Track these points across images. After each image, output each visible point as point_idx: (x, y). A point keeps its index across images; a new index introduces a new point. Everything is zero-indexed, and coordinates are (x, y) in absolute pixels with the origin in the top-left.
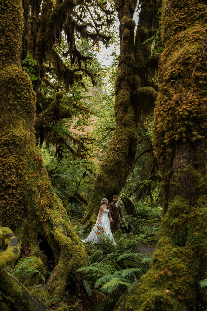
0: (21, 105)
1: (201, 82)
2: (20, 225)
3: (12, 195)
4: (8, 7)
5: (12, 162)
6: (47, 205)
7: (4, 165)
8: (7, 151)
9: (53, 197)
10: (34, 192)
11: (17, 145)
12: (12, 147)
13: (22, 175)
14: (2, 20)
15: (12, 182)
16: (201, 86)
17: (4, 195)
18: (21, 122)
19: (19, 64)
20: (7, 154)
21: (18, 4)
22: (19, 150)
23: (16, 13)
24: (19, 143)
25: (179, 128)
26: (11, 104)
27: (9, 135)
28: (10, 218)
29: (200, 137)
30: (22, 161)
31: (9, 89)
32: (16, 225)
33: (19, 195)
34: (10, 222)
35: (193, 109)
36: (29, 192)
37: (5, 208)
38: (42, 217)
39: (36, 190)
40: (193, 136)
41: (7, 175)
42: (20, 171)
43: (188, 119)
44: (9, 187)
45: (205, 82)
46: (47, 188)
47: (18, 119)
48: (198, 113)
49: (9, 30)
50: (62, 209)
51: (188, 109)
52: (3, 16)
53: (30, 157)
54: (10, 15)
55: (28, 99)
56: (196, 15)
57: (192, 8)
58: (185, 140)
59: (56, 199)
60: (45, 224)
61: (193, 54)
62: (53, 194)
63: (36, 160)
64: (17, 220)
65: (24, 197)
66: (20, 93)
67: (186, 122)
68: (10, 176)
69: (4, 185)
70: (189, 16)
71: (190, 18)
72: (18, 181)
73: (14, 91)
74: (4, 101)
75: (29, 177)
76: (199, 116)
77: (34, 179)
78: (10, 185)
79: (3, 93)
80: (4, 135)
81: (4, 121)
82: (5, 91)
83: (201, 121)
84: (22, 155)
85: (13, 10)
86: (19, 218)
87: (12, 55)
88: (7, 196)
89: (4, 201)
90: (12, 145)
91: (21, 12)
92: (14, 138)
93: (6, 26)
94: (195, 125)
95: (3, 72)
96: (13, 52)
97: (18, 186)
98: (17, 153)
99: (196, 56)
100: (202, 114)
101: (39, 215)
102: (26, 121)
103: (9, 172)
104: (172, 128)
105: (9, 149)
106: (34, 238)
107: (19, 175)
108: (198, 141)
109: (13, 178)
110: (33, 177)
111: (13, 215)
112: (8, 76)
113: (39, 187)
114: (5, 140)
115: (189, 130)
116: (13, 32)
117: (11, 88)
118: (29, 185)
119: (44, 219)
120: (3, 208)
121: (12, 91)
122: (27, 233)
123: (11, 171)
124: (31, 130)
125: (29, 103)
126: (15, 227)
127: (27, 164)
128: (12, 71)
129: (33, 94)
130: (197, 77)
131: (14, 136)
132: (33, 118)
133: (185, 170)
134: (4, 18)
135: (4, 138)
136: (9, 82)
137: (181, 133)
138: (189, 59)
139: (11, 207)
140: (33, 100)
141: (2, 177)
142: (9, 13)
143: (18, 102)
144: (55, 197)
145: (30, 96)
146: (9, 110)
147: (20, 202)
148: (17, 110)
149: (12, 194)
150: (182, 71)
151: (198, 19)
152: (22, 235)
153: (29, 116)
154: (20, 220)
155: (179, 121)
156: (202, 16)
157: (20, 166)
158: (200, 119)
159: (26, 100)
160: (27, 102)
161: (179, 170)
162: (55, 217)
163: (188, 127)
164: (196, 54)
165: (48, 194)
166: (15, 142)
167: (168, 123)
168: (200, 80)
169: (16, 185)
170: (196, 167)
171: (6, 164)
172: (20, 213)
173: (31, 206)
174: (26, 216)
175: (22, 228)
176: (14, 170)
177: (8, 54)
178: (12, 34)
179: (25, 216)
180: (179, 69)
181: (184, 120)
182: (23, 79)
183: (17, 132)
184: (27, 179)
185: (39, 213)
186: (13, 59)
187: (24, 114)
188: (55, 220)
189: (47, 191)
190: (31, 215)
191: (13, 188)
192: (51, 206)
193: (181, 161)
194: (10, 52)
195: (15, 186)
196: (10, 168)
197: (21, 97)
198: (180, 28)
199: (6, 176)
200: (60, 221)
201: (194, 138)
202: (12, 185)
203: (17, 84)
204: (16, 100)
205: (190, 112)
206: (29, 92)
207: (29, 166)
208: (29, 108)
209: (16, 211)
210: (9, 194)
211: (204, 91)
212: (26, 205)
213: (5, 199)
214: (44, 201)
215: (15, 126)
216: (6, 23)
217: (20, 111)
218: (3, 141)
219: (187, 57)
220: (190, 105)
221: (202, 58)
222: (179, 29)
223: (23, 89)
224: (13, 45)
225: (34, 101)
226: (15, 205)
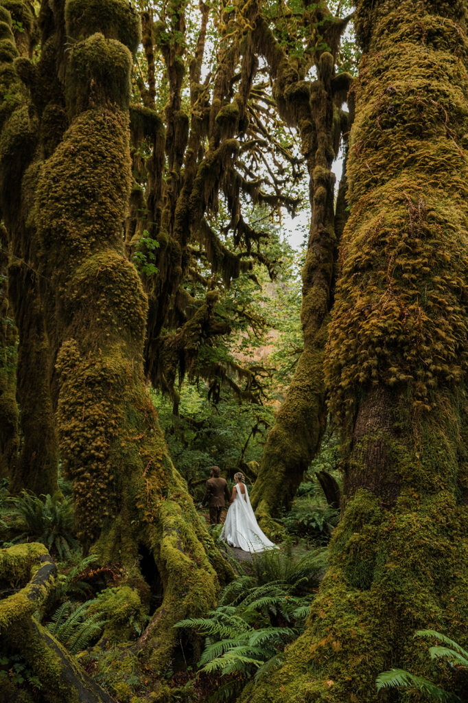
0: (119, 316)
1: (406, 276)
2: (108, 527)
3: (97, 473)
4: (104, 157)
5: (99, 415)
6: (158, 492)
7: (85, 419)
8: (90, 396)
9: (171, 475)
10: (135, 468)
11: (109, 384)
12: (100, 388)
13: (115, 437)
14: (93, 177)
15: (98, 449)
16: (407, 284)
17: (83, 472)
18: (118, 346)
19: (120, 249)
20: (91, 400)
21: (121, 151)
22: (112, 394)
23: (117, 166)
24: (112, 381)
25: (366, 359)
26: (103, 315)
27: (96, 367)
28: (92, 514)
29: (403, 377)
30: (116, 412)
31: (99, 289)
32: (102, 526)
33: (109, 472)
34: (91, 520)
35: (390, 325)
36: (127, 467)
37: (84, 496)
38: (147, 513)
39: (140, 463)
40: (391, 374)
41: (90, 436)
42: (111, 430)
43: (380, 343)
44: (92, 457)
45: (413, 276)
46: (159, 461)
47: (114, 340)
48: (399, 333)
49: (105, 194)
50: (185, 499)
51: (381, 325)
52: (96, 171)
53: (131, 406)
54: (107, 170)
55: (130, 306)
56: (402, 158)
57: (397, 148)
58: (376, 382)
59: (177, 479)
60: (151, 525)
61: (392, 225)
62: (170, 471)
63: (142, 410)
64: (104, 517)
65: (118, 476)
66: (119, 296)
67: (378, 349)
68: (94, 439)
69: (83, 454)
70: (390, 161)
71: (391, 165)
72: (107, 448)
73: (109, 293)
74: (90, 310)
75: (127, 440)
76: (401, 337)
77: (138, 444)
78: (93, 454)
79: (90, 297)
80: (88, 368)
81: (89, 344)
82: (94, 294)
83: (406, 348)
84: (118, 402)
85: (112, 162)
86: (107, 513)
87: (109, 235)
88: (87, 475)
89: (83, 483)
90: (100, 385)
91: (126, 164)
92: (103, 373)
93: (100, 187)
94: (394, 354)
95: (91, 262)
96: (110, 229)
97: (107, 456)
98: (108, 399)
99: (397, 231)
100: (405, 333)
101: (141, 509)
102: (128, 343)
103: (93, 432)
104: (354, 360)
105: (95, 392)
106: (131, 552)
107: (111, 437)
108: (400, 385)
109: (99, 443)
110: (135, 441)
111: (98, 508)
112: (100, 269)
113: (145, 458)
114: (88, 376)
115: (383, 364)
116: (111, 197)
117: (103, 287)
118: (128, 455)
119: (150, 516)
120: (81, 495)
121: (106, 293)
122: (120, 541)
123: (97, 430)
124: (137, 358)
125: (135, 312)
126: (100, 530)
127: (125, 419)
128: (107, 259)
129: (141, 297)
130: (399, 268)
131: (103, 370)
132: (141, 338)
133: (376, 438)
134: (97, 174)
135: (88, 373)
136: (100, 278)
137: (369, 370)
138: (384, 235)
139: (93, 494)
140: (140, 308)
141: (81, 440)
142: (106, 165)
143: (115, 312)
144: (174, 476)
145: (137, 301)
146: (100, 325)
147: (110, 484)
148: (112, 324)
149: (97, 470)
150: (373, 256)
151: (405, 166)
152: (110, 545)
153: (133, 336)
154: (110, 517)
155: (366, 346)
156: (413, 161)
157: (113, 422)
158: (404, 343)
159: (128, 308)
160: (131, 312)
161: (366, 438)
162: (168, 515)
163: (382, 357)
164: (398, 226)
165: (161, 470)
166: (105, 379)
167: (347, 351)
168: (406, 271)
169: (105, 454)
170: (397, 432)
171: (88, 417)
172: (110, 505)
173: (129, 493)
174: (119, 511)
175: (112, 533)
176: (102, 429)
177: (102, 232)
178: (108, 200)
179: (117, 511)
180: (367, 254)
181: (374, 345)
182: (124, 274)
183: (109, 362)
184: (123, 444)
185: (142, 506)
186: (110, 240)
187: (125, 332)
188: (168, 518)
189: (159, 465)
190: (128, 508)
191: (99, 459)
192: (164, 493)
193: (370, 421)
194: (105, 229)
195: (101, 456)
196: (94, 425)
197: (121, 302)
198: (376, 181)
199: (87, 439)
200: (176, 523)
201: (393, 379)
202: (97, 454)
203: (114, 282)
204: (111, 309)
205: (384, 331)
206: (133, 294)
207: (129, 421)
208: (133, 321)
209: (103, 501)
210: (91, 471)
211: (411, 292)
212: (121, 491)
213: (84, 479)
214: (151, 484)
215: (107, 352)
216: (100, 183)
217: (117, 326)
218: (85, 377)
219: (381, 232)
220: (385, 317)
221: (409, 234)
222: (373, 184)
223: (123, 290)
224: (110, 217)
225: (143, 309)
226: (101, 490)
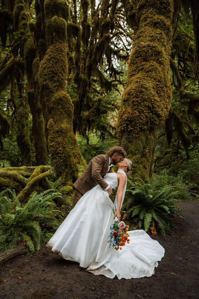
0: (65, 112)
1: (135, 103)
2: (64, 172)
3: (60, 157)
4: (59, 60)
5: (60, 141)
6: (77, 163)
7: (56, 142)
8: (58, 135)
9: (81, 158)
10: (71, 156)
11: (63, 132)
12: (60, 133)
13: (65, 147)
14: (56, 67)
15: (60, 150)
16: (135, 105)
17: (56, 157)
18: (65, 121)
19: (65, 90)
20: (58, 137)
21: (64, 58)
22: (64, 135)
23: (63, 63)
24: (63, 131)
25: (124, 124)
26: (60, 111)
27: (59, 127)
28: (59, 168)
29: (131, 129)
30: (65, 140)
31: (59, 103)
32: (62, 172)
33: (64, 157)
34: (59, 170)
35: (129, 116)
36: (69, 156)
37: (57, 163)
38: (74, 168)
39: (72, 155)
40: (129, 128)
41: (58, 147)
42: (64, 145)
43: (127, 120)
44: (59, 153)
45: (137, 103)
46: (77, 154)
47: (64, 119)
48: (131, 118)
49: (59, 73)
50: (85, 165)
51: (127, 116)
52: (57, 65)
53: (69, 138)
54: (60, 65)
55: (68, 108)
56: (140, 68)
57: (139, 65)
58: (126, 130)
59: (83, 160)
60: (75, 171)
61: (133, 89)
62: (81, 157)
63: (73, 140)
64: (63, 169)
65: (66, 158)
66: (65, 105)
67: (126, 122)
68: (59, 148)
69: (56, 152)
70: (137, 69)
71: (137, 70)
72: (63, 150)
73: (62, 104)
74: (57, 110)
75: (68, 148)
76: (132, 119)
77: (71, 149)
78: (59, 152)
79: (56, 106)
80: (56, 127)
81: (57, 120)
82: (57, 105)
83: (133, 122)
84: (65, 137)
85: (61, 62)
86: (63, 168)
87: (61, 86)
88: (58, 158)
89: (56, 160)
90: (60, 132)
91: (66, 62)
92: (61, 129)
93: (58, 70)
94: (130, 123)
95: (56, 95)
96: (62, 84)
97: (63, 153)
98: (62, 136)
99: (134, 91)
101: (73, 167)
102: (68, 120)
103: (59, 146)
104: (121, 125)
105: (59, 134)
106: (70, 178)
107: (64, 147)
108: (131, 131)
109: (61, 149)
110: (71, 148)
111: (61, 167)
112: (59, 97)
113: (73, 153)
114: (57, 130)
115: (127, 126)
116: (61, 74)
117: (60, 103)
118: (69, 152)
119: (75, 169)
120: (56, 163)
121: (61, 105)
122: (67, 176)
123: (60, 145)
124: (71, 124)
125: (70, 110)
126: (62, 173)
127: (68, 142)
128: (61, 94)
129: (72, 105)
130: (133, 101)
131: (61, 128)
132: (72, 118)
133: (125, 143)
134: (57, 66)
135: (57, 129)
136: (59, 100)
137: (124, 127)
138: (131, 92)
139: (59, 163)
140: (71, 109)
141: (55, 148)
142: (60, 63)
143: (64, 110)
144: (82, 159)
145: (70, 107)
146: (59, 114)
147: (64, 160)
148: (63, 114)
149: (60, 156)
150: (128, 97)
151: (141, 70)
152: (65, 176)
153: (69, 117)
154: (64, 169)
155: (124, 121)
156: (143, 68)
157: (64, 143)
158: (132, 120)
159: (68, 109)
160: (69, 110)
161: (122, 143)
162: (80, 168)
163: (127, 124)
164: (135, 89)
165: (78, 157)
166: (61, 131)
167: (120, 122)
168: (135, 102)
169: (62, 152)
170: (130, 142)
171: (57, 141)
172: (64, 166)
173: (69, 163)
174: (67, 168)
175: (65, 173)
176: (61, 145)
177: (59, 85)
178: (61, 75)
179: (66, 168)
180: (127, 97)
181: (126, 121)
182: (66, 98)
183: (63, 126)
184: (67, 149)
185: (73, 166)
186: (62, 88)
187: (67, 116)
188: (80, 169)
189: (78, 155)
190: (69, 167)
191: (61, 153)
192: (79, 163)
193: (124, 139)
194: (60, 84)
195: (61, 152)
196: (59, 144)
197: (65, 107)
198: (133, 74)
199: (57, 148)
200: (82, 170)
201: (129, 129)
202: (60, 152)
203: (63, 101)
204: (63, 109)
205: (128, 117)
206: (69, 105)
207: (69, 143)
208: (69, 113)
209: (62, 165)
210: (59, 157)
211: (136, 107)
212: (67, 162)
213: (57, 159)
214: (75, 161)
215: (62, 123)
216: (58, 69)
217: (65, 115)
218: (56, 130)
219: (130, 91)
220: (128, 114)
221: (137, 92)
222: (132, 75)
223: (66, 104)
224: (61, 80)
225: (72, 109)
226: (62, 162)
